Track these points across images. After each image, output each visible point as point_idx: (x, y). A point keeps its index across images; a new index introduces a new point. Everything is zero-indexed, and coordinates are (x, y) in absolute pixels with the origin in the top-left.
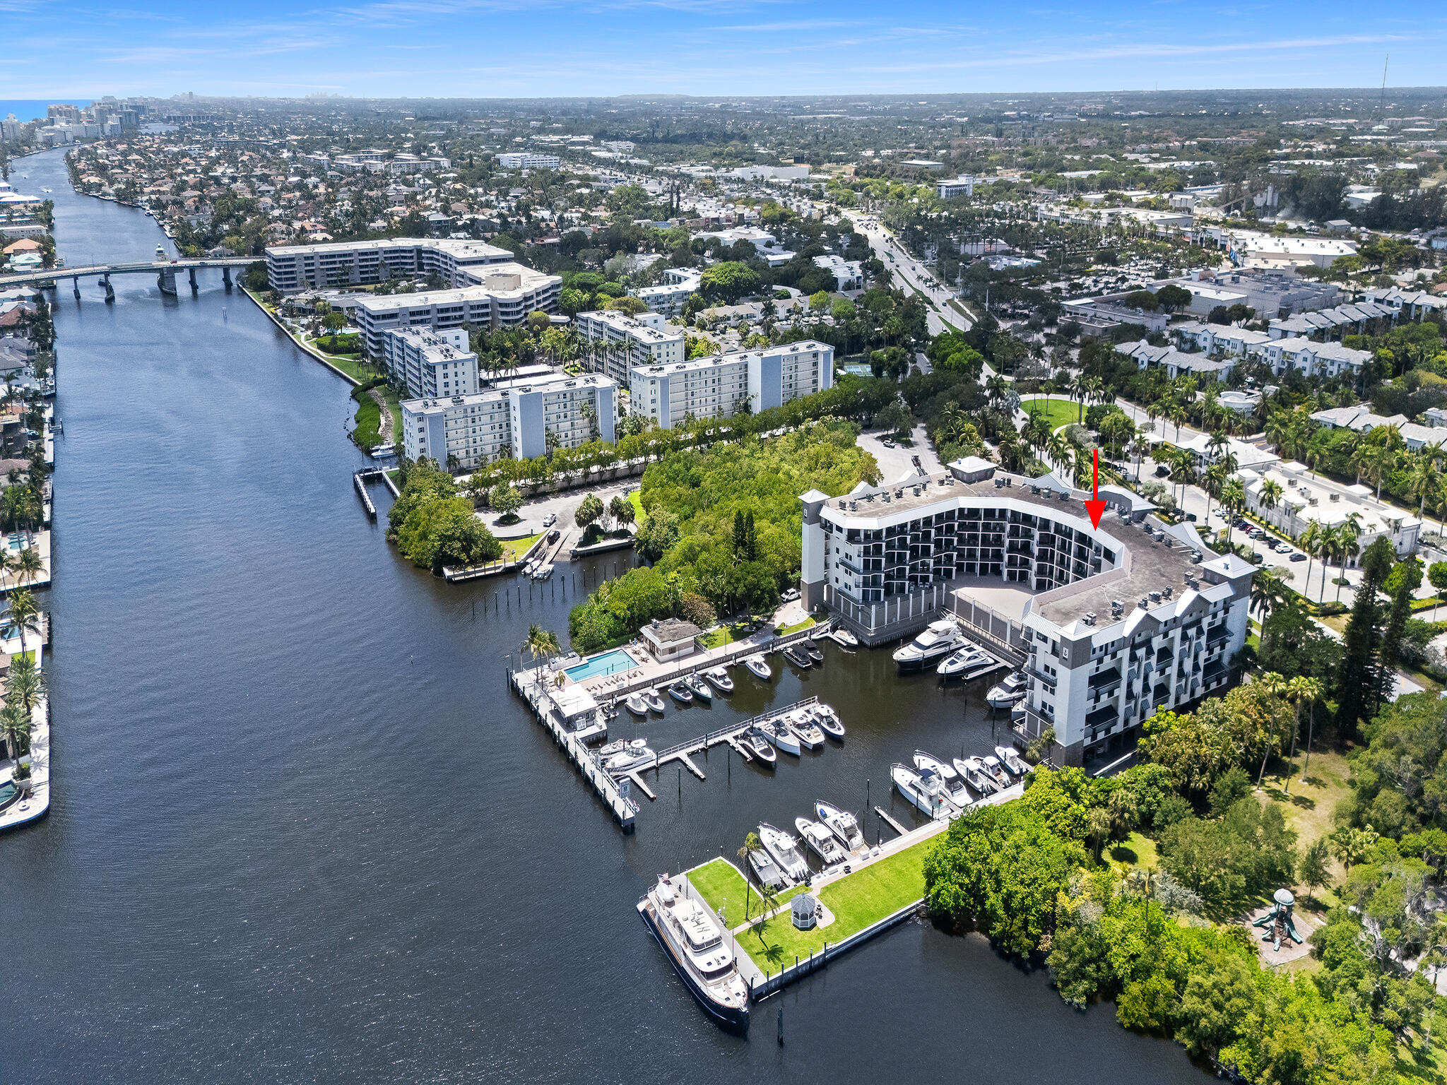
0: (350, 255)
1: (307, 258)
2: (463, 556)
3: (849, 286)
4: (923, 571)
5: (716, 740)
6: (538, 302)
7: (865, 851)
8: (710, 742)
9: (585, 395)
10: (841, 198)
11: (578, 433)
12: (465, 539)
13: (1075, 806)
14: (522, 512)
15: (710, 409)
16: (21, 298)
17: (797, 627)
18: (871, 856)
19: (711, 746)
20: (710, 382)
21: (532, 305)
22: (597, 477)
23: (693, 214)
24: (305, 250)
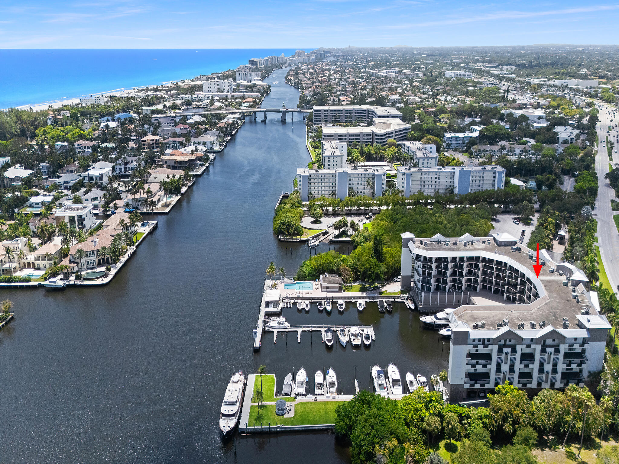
0: (342, 111)
1: (325, 111)
2: (286, 232)
3: (565, 142)
4: (458, 283)
5: (317, 329)
6: (396, 135)
7: (335, 395)
8: (313, 329)
9: (371, 176)
10: (605, 98)
11: (366, 192)
12: (288, 225)
13: (424, 411)
14: (322, 219)
15: (433, 191)
16: (234, 118)
17: (391, 293)
18: (331, 398)
19: (313, 331)
20: (434, 178)
21: (392, 136)
22: (363, 212)
23: (514, 101)
24: (326, 107)
